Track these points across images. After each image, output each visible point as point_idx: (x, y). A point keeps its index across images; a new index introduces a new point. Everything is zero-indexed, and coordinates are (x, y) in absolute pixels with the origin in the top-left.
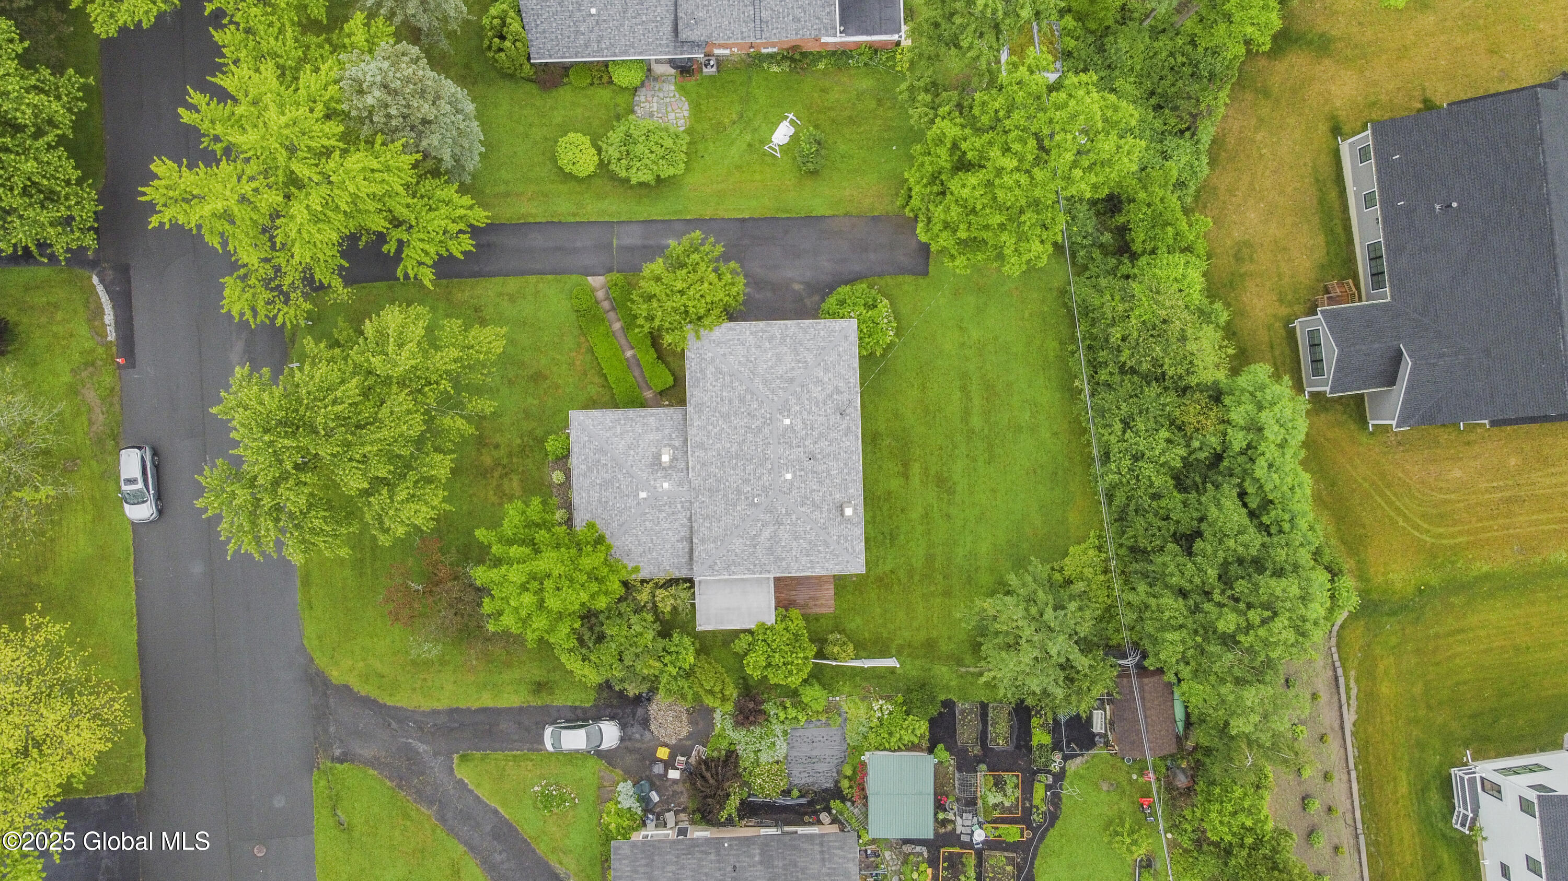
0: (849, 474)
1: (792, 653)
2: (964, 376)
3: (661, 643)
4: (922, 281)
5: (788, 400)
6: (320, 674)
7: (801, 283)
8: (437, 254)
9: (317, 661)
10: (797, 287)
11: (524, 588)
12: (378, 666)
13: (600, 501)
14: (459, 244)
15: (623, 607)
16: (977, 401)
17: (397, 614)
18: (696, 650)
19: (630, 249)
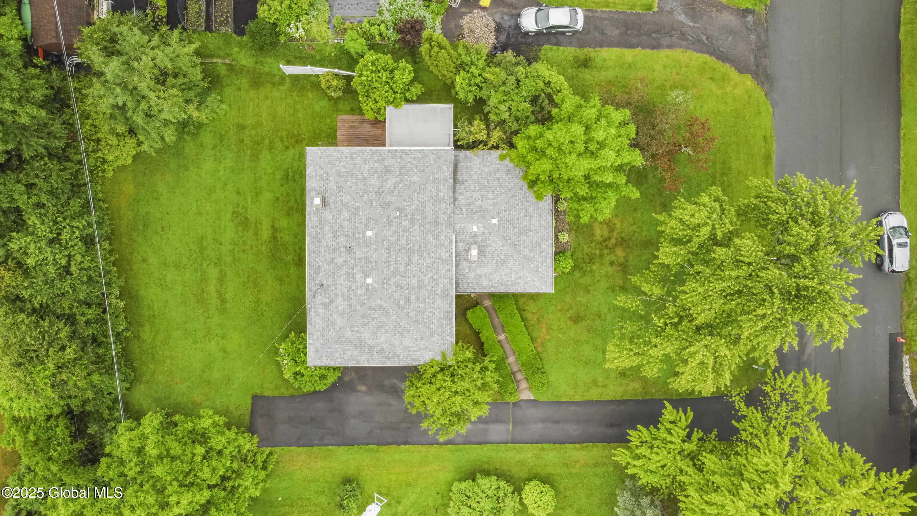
0: (317, 234)
1: (371, 80)
2: (222, 311)
3: (483, 94)
4: (258, 392)
5: (368, 299)
6: (761, 84)
7: (359, 391)
8: (658, 429)
9: (763, 94)
10: (363, 388)
11: (602, 145)
12: (713, 86)
13: (531, 217)
14: (640, 437)
15: (515, 127)
16: (212, 289)
17: (703, 128)
18: (454, 88)
19: (499, 421)
